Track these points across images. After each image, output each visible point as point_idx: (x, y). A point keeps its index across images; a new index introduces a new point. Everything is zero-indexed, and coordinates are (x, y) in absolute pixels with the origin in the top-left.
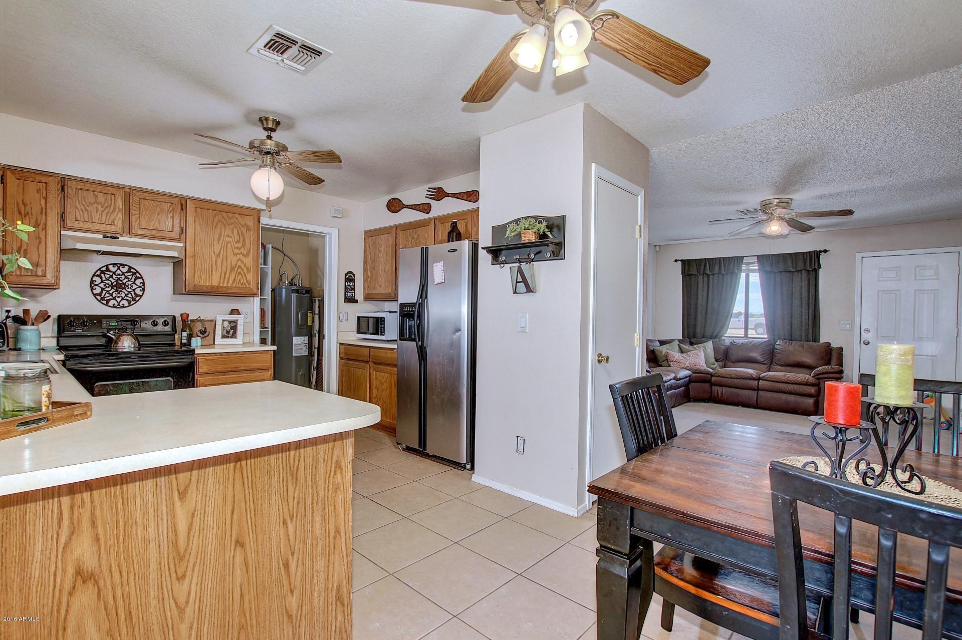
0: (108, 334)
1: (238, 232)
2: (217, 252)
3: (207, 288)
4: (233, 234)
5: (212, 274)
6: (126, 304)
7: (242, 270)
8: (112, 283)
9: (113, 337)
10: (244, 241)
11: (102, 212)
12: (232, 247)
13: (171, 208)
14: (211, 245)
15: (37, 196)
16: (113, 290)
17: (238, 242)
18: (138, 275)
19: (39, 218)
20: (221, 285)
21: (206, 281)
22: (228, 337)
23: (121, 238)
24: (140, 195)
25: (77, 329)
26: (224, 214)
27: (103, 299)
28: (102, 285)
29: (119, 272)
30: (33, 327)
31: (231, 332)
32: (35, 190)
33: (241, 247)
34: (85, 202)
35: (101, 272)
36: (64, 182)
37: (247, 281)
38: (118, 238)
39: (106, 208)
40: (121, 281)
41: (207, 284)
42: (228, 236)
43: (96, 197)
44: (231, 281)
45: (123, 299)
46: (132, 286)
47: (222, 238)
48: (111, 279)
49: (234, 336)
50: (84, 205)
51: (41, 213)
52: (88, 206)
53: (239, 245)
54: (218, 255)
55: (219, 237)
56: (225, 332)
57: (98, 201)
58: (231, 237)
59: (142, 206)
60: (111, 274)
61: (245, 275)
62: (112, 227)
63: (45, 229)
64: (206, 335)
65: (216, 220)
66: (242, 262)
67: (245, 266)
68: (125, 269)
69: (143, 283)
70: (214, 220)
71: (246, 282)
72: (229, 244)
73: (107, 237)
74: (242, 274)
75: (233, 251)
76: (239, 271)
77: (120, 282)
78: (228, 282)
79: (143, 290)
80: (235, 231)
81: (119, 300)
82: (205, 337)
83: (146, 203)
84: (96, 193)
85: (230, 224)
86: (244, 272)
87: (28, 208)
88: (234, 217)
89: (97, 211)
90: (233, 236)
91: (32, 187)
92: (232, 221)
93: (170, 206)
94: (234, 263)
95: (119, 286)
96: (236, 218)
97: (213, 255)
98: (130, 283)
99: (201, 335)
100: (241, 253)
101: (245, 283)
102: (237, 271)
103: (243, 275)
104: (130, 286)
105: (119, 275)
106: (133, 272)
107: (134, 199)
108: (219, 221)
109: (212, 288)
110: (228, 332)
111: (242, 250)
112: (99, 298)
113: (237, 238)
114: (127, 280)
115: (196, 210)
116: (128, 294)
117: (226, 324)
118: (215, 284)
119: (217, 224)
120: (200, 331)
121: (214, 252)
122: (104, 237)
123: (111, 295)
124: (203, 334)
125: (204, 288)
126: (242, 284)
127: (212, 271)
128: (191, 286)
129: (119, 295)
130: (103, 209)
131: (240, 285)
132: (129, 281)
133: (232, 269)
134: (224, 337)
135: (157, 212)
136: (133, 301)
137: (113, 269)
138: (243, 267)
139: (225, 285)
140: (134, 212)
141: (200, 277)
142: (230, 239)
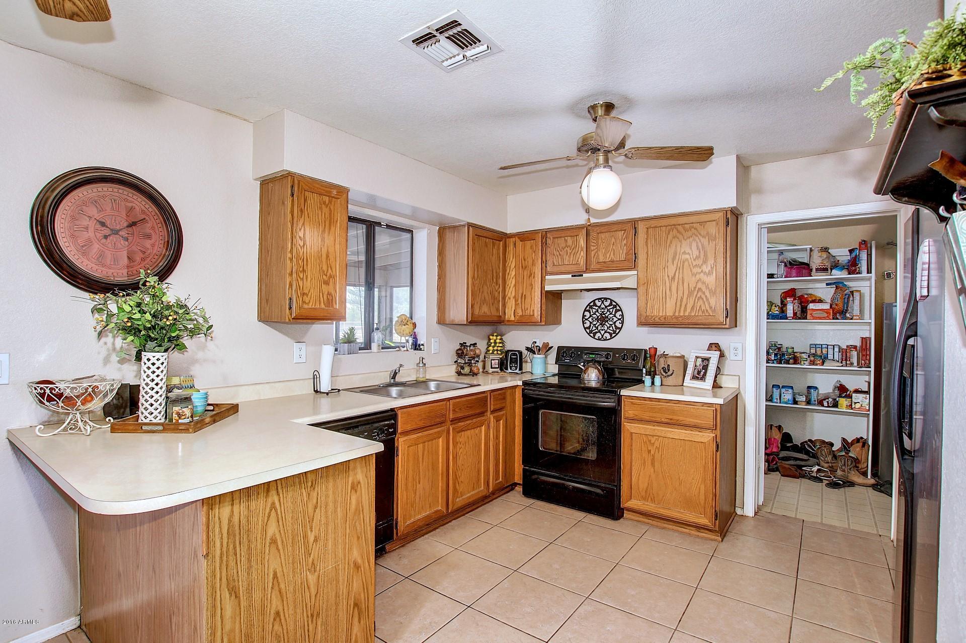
0: (579, 365)
1: (697, 246)
2: (671, 274)
3: (659, 319)
4: (691, 248)
5: (666, 301)
6: (608, 336)
7: (704, 293)
8: (598, 317)
9: (583, 368)
10: (706, 255)
11: (570, 253)
12: (690, 265)
13: (625, 235)
14: (664, 268)
15: (531, 251)
16: (598, 324)
17: (698, 257)
18: (618, 308)
19: (532, 268)
20: (677, 314)
21: (659, 312)
22: (697, 378)
23: (585, 275)
24: (597, 230)
25: (567, 360)
26: (680, 228)
27: (591, 332)
29: (603, 306)
30: (539, 356)
31: (702, 373)
32: (530, 247)
33: (702, 265)
34: (559, 247)
35: (590, 306)
36: (545, 234)
37: (711, 308)
38: (582, 275)
39: (573, 249)
40: (604, 314)
41: (661, 314)
42: (684, 253)
43: (566, 241)
44: (689, 310)
45: (605, 332)
46: (613, 319)
47: (677, 257)
48: (597, 313)
49: (703, 378)
50: (558, 251)
51: (533, 265)
52: (561, 251)
53: (700, 262)
54: (673, 278)
55: (674, 256)
56: (696, 372)
57: (568, 244)
58: (689, 254)
59: (600, 241)
60: (597, 308)
61: (707, 300)
62: (576, 266)
63: (534, 277)
64: (669, 373)
65: (670, 237)
66: (704, 283)
67: (707, 287)
68: (607, 303)
69: (622, 315)
70: (667, 238)
71: (708, 309)
72: (686, 263)
73: (575, 276)
74: (703, 299)
75: (691, 271)
76: (698, 296)
77: (604, 316)
78: (685, 310)
79: (622, 323)
80: (694, 245)
81: (603, 332)
82: (668, 376)
83: (603, 236)
84: (566, 238)
85: (687, 239)
86: (706, 296)
87: (526, 262)
88: (693, 227)
89: (567, 254)
90: (690, 252)
91: (528, 243)
92: (690, 233)
94: (692, 286)
95: (603, 320)
96: (696, 229)
97: (667, 279)
98: (611, 316)
99: (664, 374)
100: (702, 271)
101: (707, 311)
102: (696, 295)
103: (705, 300)
104: (611, 319)
105: (603, 308)
107: (593, 234)
108: (674, 237)
109: (665, 318)
110: (699, 373)
111: (704, 267)
112: (588, 331)
113: (696, 253)
114: (608, 313)
115: (647, 232)
116: (610, 327)
117: (699, 361)
118: (670, 313)
119: (671, 242)
120: (663, 368)
121: (668, 276)
122: (572, 276)
123: (597, 328)
124: (666, 373)
125: (657, 319)
126: (703, 312)
127: (666, 299)
128: (642, 318)
129: (602, 328)
130: (570, 251)
131: (700, 313)
132: (611, 314)
133: (690, 293)
134: (694, 378)
135: (612, 243)
136: (614, 333)
137: (598, 303)
138: (704, 289)
139: (682, 314)
140: (592, 248)
141: (653, 307)
142: (687, 256)
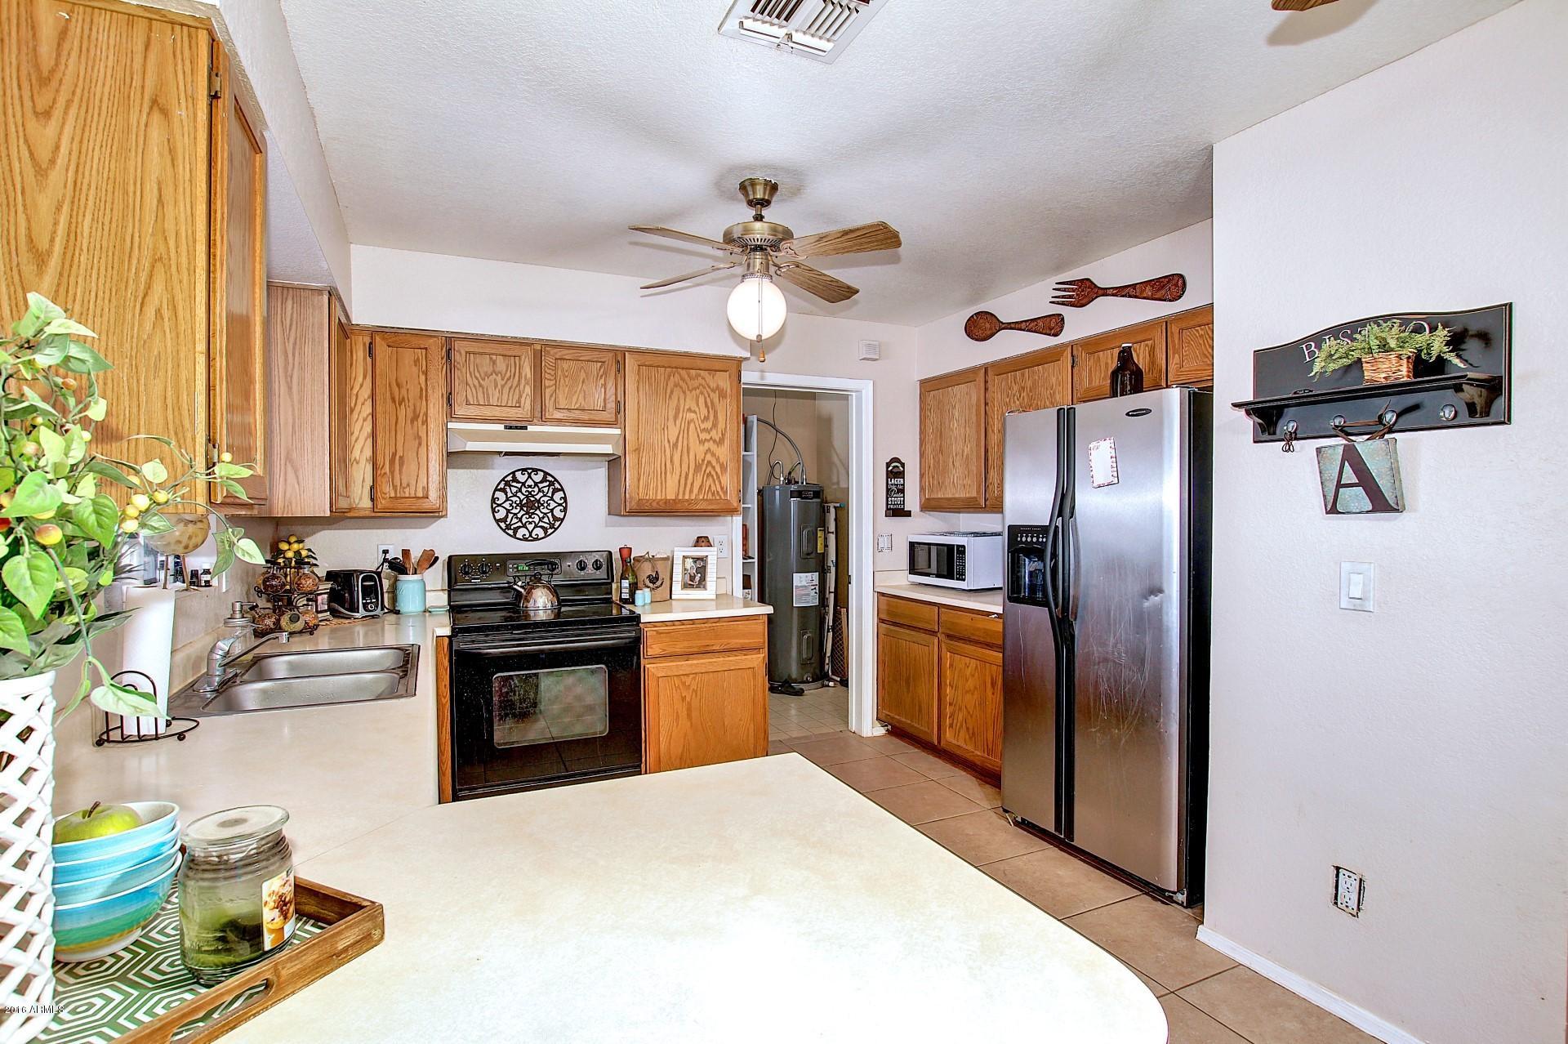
0: (515, 587)
1: (706, 402)
2: (673, 440)
3: (658, 503)
4: (698, 405)
5: (665, 478)
6: (541, 533)
7: (714, 468)
8: (521, 501)
9: (522, 590)
10: (716, 417)
11: (503, 386)
12: (696, 428)
13: (602, 370)
14: (664, 429)
15: (415, 369)
16: (522, 513)
17: (706, 418)
18: (557, 486)
19: (418, 404)
20: (680, 497)
21: (656, 493)
22: (691, 586)
23: (530, 428)
24: (556, 353)
25: (475, 579)
26: (683, 372)
27: (508, 527)
28: (507, 505)
29: (530, 482)
30: (415, 577)
31: (697, 578)
32: (412, 363)
33: (711, 429)
34: (478, 372)
35: (506, 483)
36: (449, 343)
37: (722, 488)
38: (526, 428)
39: (508, 379)
40: (533, 496)
41: (659, 497)
42: (690, 410)
43: (494, 363)
44: (695, 490)
45: (536, 526)
46: (549, 505)
47: (681, 415)
48: (519, 494)
49: (702, 584)
50: (477, 379)
51: (421, 397)
52: (484, 379)
53: (708, 425)
54: (675, 445)
55: (676, 413)
56: (687, 577)
57: (497, 370)
58: (695, 412)
59: (560, 372)
60: (519, 485)
61: (718, 477)
62: (516, 410)
63: (425, 422)
64: (658, 583)
65: (671, 384)
66: (713, 455)
67: (718, 460)
68: (538, 477)
69: (565, 498)
70: (667, 385)
71: (719, 490)
72: (692, 425)
73: (511, 428)
74: (712, 476)
75: (698, 436)
76: (707, 471)
77: (532, 499)
78: (691, 491)
79: (565, 510)
80: (702, 400)
81: (530, 527)
82: (657, 587)
83: (565, 365)
84: (494, 357)
85: (693, 389)
86: (716, 473)
87: (404, 392)
88: (700, 375)
89: (496, 387)
90: (697, 410)
91: (408, 356)
92: (696, 383)
93: (601, 367)
94: (700, 457)
95: (530, 505)
96: (703, 378)
97: (667, 445)
98: (546, 499)
99: (651, 585)
100: (711, 438)
101: (718, 492)
102: (705, 471)
103: (715, 478)
104: (545, 505)
105: (530, 486)
106: (550, 481)
107: (548, 360)
108: (676, 385)
109: (666, 503)
110: (692, 578)
111: (713, 433)
112: (503, 525)
113: (704, 411)
114: (541, 494)
115: (639, 371)
116: (543, 518)
117: (689, 563)
118: (671, 496)
119: (672, 392)
120: (649, 577)
121: (669, 441)
122: (506, 427)
123: (520, 520)
124: (654, 583)
125: (654, 504)
126: (713, 494)
127: (666, 473)
128: (633, 503)
129: (530, 520)
130: (503, 382)
131: (710, 496)
132: (545, 496)
133: (698, 468)
134: (685, 586)
135: (582, 380)
136: (550, 528)
137: (521, 477)
138: (714, 463)
139: (687, 497)
140: (547, 383)
141: (647, 486)
142: (693, 415)
